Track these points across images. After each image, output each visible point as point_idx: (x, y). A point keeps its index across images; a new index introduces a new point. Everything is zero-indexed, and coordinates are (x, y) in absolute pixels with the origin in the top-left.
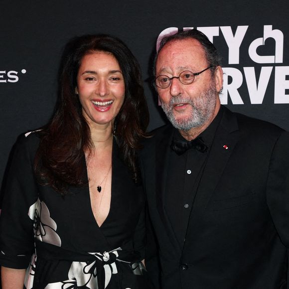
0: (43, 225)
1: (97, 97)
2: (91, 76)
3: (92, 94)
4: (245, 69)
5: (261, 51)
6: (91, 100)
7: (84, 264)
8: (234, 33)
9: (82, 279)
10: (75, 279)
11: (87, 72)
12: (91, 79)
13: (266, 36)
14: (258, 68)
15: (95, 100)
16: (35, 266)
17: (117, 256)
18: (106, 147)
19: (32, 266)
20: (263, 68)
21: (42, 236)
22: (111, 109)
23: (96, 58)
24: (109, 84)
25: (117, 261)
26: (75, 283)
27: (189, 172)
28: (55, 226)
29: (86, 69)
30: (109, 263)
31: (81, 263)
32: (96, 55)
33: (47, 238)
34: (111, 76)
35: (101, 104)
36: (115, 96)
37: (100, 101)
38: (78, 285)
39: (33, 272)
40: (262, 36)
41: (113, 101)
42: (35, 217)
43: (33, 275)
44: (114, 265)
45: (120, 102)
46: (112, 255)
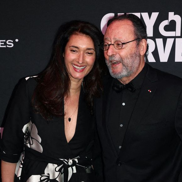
0: (32, 138)
1: (76, 63)
2: (75, 49)
3: (73, 60)
4: (157, 39)
5: (167, 28)
6: (72, 64)
7: (56, 165)
8: (150, 17)
9: (54, 175)
10: (49, 174)
11: (73, 46)
12: (74, 51)
13: (170, 19)
14: (165, 39)
15: (75, 65)
16: (23, 162)
17: (77, 162)
18: (76, 92)
19: (21, 162)
20: (168, 39)
21: (30, 144)
22: (84, 71)
23: (80, 38)
24: (85, 56)
25: (77, 165)
26: (49, 177)
27: (124, 104)
28: (40, 140)
29: (73, 44)
30: (72, 166)
31: (54, 165)
32: (80, 36)
33: (34, 146)
34: (87, 51)
35: (78, 68)
36: (88, 64)
37: (78, 66)
38: (50, 179)
39: (21, 166)
40: (167, 19)
41: (86, 66)
42: (26, 132)
43: (21, 168)
44: (74, 168)
45: (91, 68)
46: (74, 161)
